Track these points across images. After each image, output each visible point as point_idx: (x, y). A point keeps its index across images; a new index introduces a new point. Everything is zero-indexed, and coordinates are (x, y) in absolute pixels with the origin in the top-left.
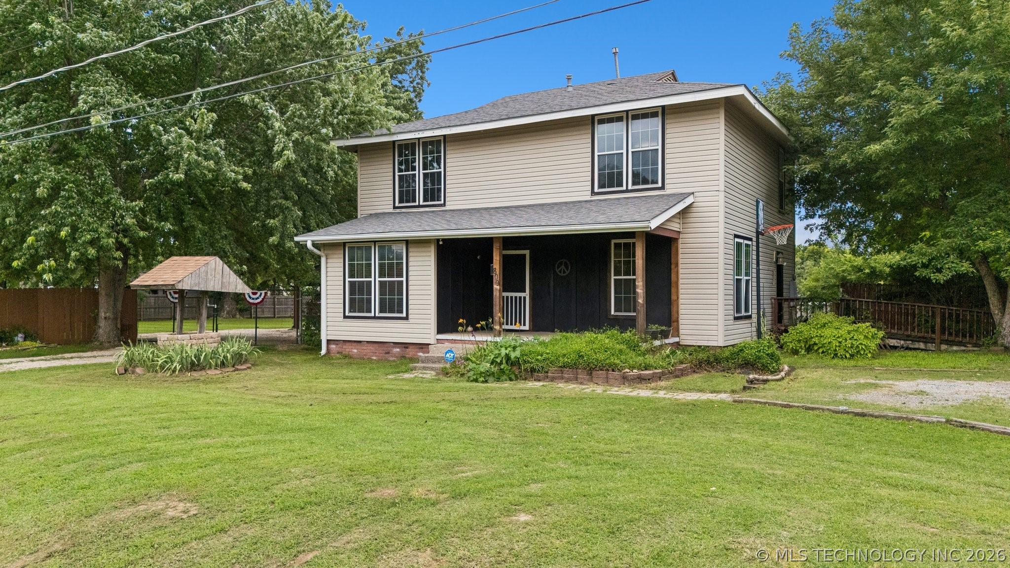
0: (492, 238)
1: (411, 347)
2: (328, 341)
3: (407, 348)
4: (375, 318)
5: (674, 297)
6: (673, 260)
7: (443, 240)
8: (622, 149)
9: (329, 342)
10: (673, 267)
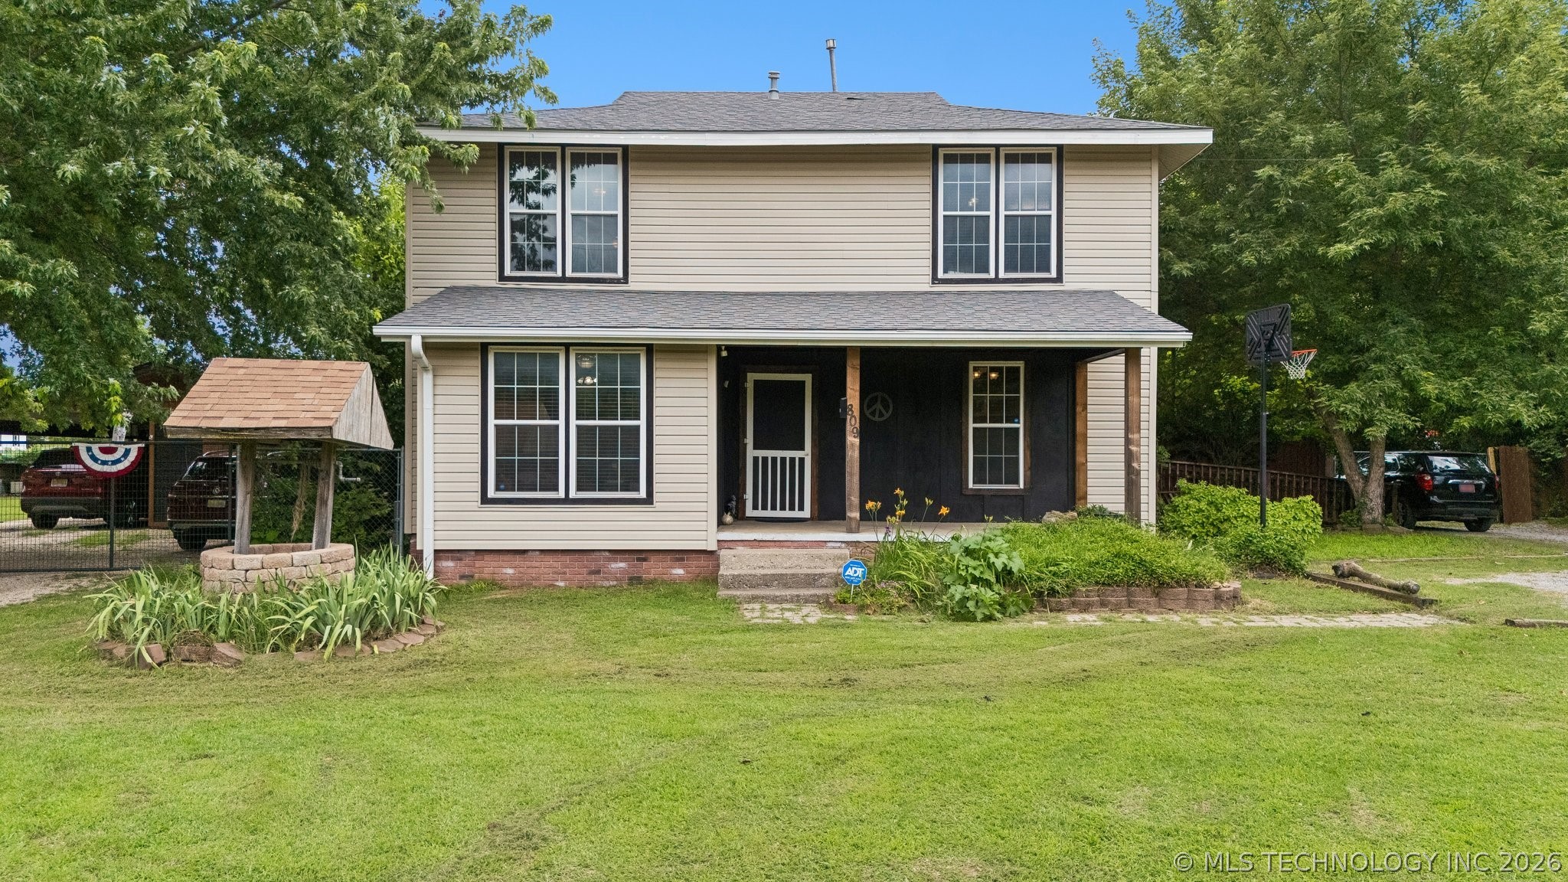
0: (844, 349)
1: (653, 558)
2: (436, 552)
3: (645, 560)
4: (567, 500)
5: (1079, 459)
6: (1079, 399)
7: (728, 348)
8: (988, 209)
9: (438, 554)
10: (1079, 409)
